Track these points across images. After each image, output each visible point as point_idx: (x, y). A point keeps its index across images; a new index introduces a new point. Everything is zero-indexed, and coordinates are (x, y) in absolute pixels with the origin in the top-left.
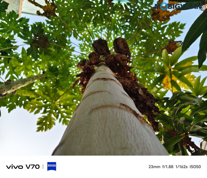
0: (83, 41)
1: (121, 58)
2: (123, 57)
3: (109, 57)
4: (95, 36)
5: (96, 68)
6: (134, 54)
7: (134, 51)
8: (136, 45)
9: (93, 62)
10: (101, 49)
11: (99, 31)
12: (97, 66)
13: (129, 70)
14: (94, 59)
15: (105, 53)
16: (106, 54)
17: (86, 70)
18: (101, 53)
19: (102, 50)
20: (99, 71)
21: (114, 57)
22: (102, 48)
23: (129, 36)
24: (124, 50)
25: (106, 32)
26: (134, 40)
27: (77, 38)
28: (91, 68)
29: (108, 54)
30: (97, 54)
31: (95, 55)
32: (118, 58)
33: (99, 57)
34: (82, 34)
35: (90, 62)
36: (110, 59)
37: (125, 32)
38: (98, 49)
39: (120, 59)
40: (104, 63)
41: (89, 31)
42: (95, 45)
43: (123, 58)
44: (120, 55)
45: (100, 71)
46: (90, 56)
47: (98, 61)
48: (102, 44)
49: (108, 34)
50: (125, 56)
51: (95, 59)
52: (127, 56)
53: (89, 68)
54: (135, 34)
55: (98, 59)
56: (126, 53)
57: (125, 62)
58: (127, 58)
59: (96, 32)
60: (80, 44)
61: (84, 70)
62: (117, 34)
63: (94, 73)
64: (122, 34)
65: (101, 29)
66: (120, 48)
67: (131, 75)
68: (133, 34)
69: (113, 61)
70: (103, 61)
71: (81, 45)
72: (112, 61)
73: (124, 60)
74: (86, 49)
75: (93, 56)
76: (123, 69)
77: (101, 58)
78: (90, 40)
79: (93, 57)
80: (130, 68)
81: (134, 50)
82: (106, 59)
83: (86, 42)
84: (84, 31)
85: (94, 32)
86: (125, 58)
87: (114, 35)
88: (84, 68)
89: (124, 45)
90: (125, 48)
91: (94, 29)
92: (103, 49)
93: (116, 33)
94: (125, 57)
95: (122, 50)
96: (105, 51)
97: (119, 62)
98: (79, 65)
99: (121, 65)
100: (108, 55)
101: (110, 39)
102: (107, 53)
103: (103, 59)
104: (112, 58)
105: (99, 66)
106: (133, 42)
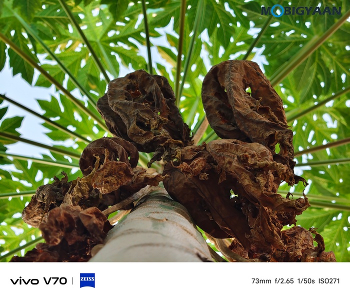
0: (59, 86)
1: (243, 160)
2: (253, 156)
3: (183, 159)
4: (119, 59)
5: (116, 218)
6: (319, 136)
7: (322, 122)
8: (326, 90)
9: (102, 190)
10: (140, 124)
11: (136, 35)
12: (124, 208)
13: (291, 221)
14: (105, 172)
15: (164, 139)
16: (167, 147)
17: (61, 234)
18: (143, 141)
19: (148, 128)
20: (123, 234)
21: (210, 160)
22: (146, 117)
23: (285, 52)
24: (259, 123)
25: (170, 38)
26: (314, 68)
27: (28, 78)
28: (86, 223)
29: (180, 145)
30: (120, 148)
31: (114, 153)
32: (227, 160)
33: (134, 163)
34: (53, 56)
35: (85, 188)
36: (186, 172)
37: (267, 31)
38: (126, 122)
39: (235, 164)
40: (162, 189)
41: (90, 37)
42: (112, 105)
43: (251, 161)
44: (237, 149)
45: (130, 232)
46: (87, 161)
47: (126, 181)
48: (150, 98)
49: (180, 45)
50: (263, 148)
51: (110, 174)
52: (272, 149)
53: (79, 221)
54: (316, 38)
55: (128, 174)
56: (268, 134)
57: (261, 180)
58: (276, 157)
59: (124, 39)
60: (42, 103)
61: (46, 234)
62: (226, 45)
63: (100, 243)
64: (253, 43)
65: (148, 27)
66: (239, 113)
67: (299, 244)
68: (304, 42)
69: (204, 176)
70: (153, 181)
71: (49, 108)
72: (196, 176)
73: (257, 171)
74: (75, 124)
75: (103, 156)
76: (255, 213)
77: (144, 166)
78: (93, 79)
79: (101, 162)
80: (292, 209)
81: (321, 114)
82: (168, 169)
83: (76, 93)
84: (63, 38)
85: (115, 40)
86: (262, 163)
87: (213, 51)
88: (51, 223)
89: (255, 95)
90: (263, 111)
91: (113, 27)
92: (154, 122)
93: (223, 38)
94: (263, 154)
95: (246, 118)
96: (163, 132)
97: (233, 182)
98: (36, 209)
99: (246, 197)
100: (179, 151)
101: (194, 68)
102: (170, 139)
103: (152, 173)
104: (199, 163)
105: (132, 207)
106: (311, 79)
